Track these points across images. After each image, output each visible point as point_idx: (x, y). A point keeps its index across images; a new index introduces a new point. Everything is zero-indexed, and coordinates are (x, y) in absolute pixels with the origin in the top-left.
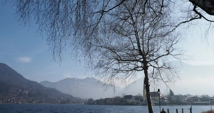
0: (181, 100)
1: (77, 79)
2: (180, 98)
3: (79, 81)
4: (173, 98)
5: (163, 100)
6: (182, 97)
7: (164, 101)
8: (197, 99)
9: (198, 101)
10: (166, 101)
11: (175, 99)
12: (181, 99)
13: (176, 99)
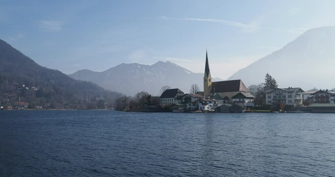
0: (287, 99)
1: (140, 65)
2: (284, 94)
3: (144, 69)
4: (269, 95)
5: (242, 100)
6: (289, 92)
7: (244, 102)
8: (327, 97)
9: (328, 102)
10: (247, 101)
11: (272, 97)
12: (287, 97)
13: (275, 97)
